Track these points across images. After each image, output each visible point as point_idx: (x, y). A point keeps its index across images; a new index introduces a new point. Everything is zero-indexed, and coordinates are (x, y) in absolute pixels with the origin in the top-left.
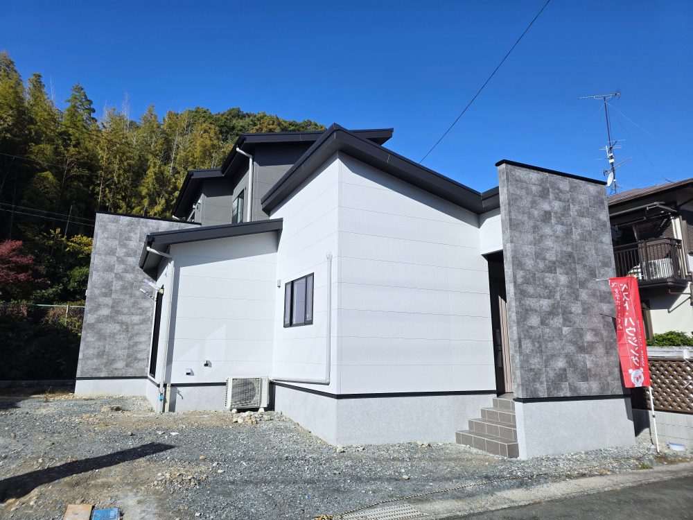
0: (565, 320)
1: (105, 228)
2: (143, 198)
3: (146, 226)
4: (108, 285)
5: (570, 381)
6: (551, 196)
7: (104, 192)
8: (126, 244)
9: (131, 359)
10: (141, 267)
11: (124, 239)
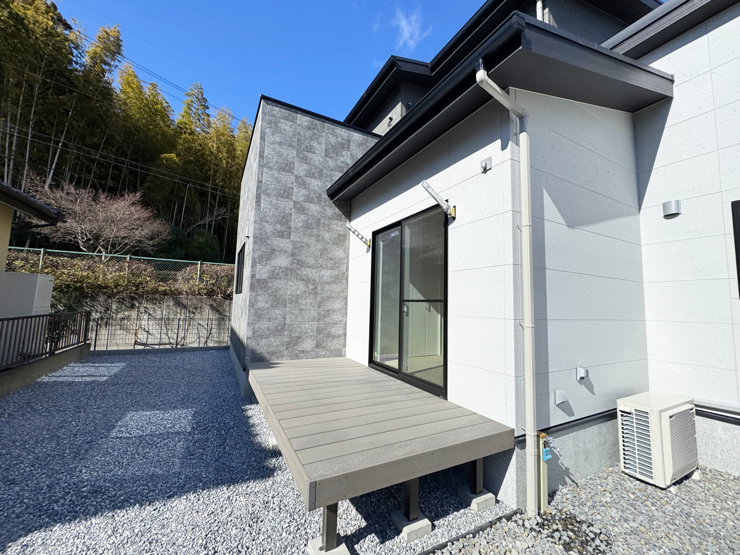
1: (276, 126)
4: (285, 220)
8: (306, 156)
9: (322, 336)
10: (333, 194)
11: (304, 151)
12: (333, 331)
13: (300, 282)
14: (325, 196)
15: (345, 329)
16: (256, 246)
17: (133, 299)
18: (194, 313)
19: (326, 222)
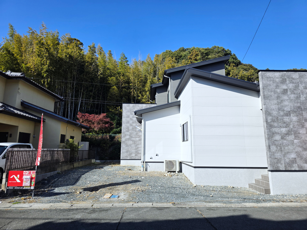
0: (295, 137)
1: (126, 109)
2: (146, 92)
3: (138, 106)
4: (128, 128)
5: (298, 164)
6: (288, 82)
7: (133, 91)
13: (131, 141)
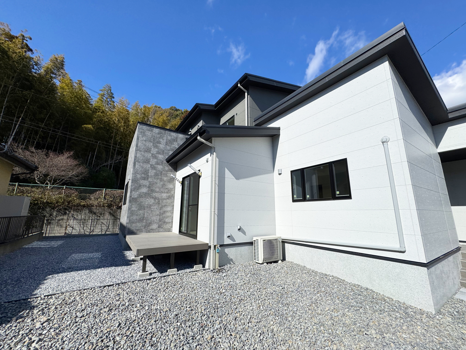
1: (144, 134)
4: (146, 172)
8: (157, 145)
9: (161, 223)
10: (168, 161)
11: (156, 143)
12: (167, 220)
13: (152, 199)
14: (165, 162)
15: (172, 219)
16: (133, 184)
17: (66, 209)
18: (100, 217)
19: (165, 173)
